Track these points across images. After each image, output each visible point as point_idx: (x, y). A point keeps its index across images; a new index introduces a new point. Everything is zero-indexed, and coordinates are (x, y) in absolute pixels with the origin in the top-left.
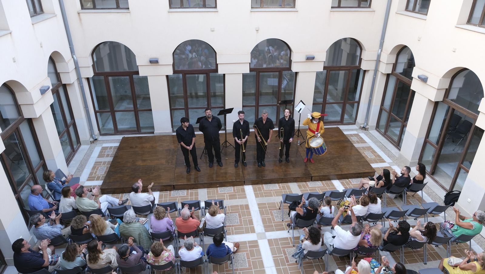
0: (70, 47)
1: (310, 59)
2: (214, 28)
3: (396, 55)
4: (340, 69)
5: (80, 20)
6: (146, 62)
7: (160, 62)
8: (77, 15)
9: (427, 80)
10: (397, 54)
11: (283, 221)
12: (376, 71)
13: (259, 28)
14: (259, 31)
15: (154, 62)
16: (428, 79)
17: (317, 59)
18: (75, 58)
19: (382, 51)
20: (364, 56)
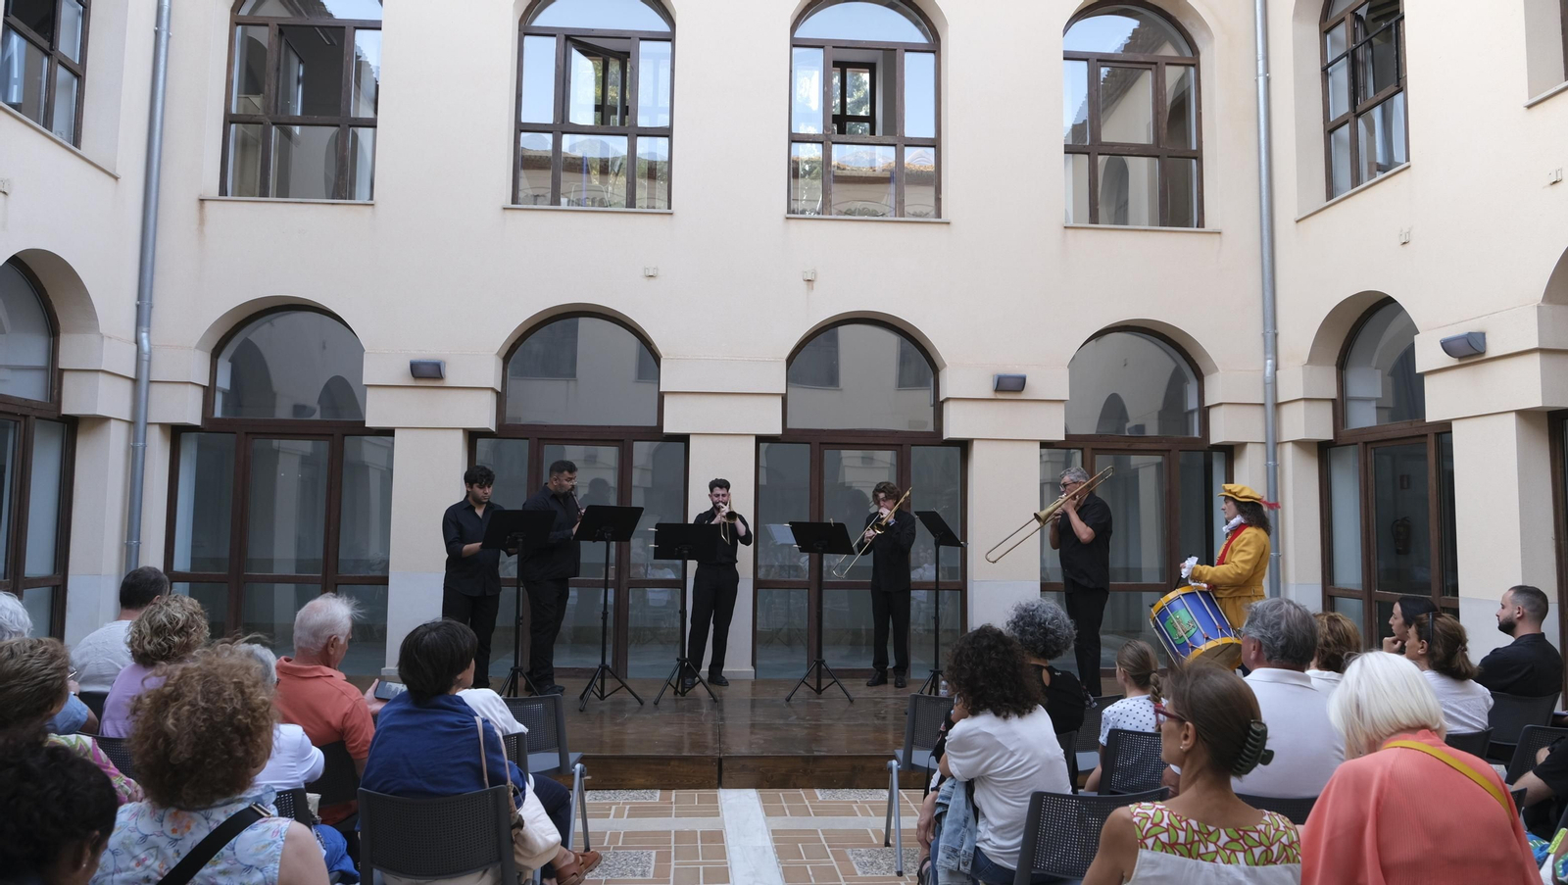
0: (138, 306)
1: (1010, 386)
2: (656, 269)
3: (1335, 368)
4: (1133, 447)
5: (202, 221)
6: (400, 373)
7: (451, 378)
8: (195, 204)
9: (1485, 343)
10: (1337, 365)
11: (900, 874)
12: (1273, 445)
13: (815, 273)
14: (815, 284)
15: (426, 373)
16: (1487, 336)
17: (1035, 387)
18: (145, 342)
19: (1276, 367)
20: (1216, 390)
